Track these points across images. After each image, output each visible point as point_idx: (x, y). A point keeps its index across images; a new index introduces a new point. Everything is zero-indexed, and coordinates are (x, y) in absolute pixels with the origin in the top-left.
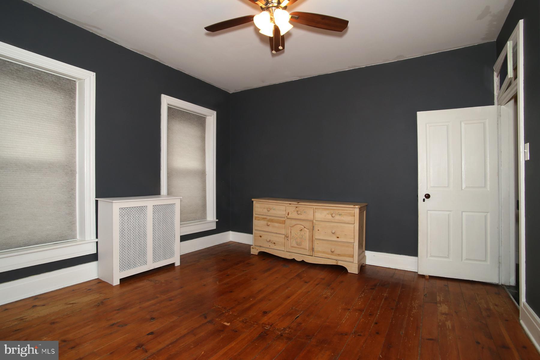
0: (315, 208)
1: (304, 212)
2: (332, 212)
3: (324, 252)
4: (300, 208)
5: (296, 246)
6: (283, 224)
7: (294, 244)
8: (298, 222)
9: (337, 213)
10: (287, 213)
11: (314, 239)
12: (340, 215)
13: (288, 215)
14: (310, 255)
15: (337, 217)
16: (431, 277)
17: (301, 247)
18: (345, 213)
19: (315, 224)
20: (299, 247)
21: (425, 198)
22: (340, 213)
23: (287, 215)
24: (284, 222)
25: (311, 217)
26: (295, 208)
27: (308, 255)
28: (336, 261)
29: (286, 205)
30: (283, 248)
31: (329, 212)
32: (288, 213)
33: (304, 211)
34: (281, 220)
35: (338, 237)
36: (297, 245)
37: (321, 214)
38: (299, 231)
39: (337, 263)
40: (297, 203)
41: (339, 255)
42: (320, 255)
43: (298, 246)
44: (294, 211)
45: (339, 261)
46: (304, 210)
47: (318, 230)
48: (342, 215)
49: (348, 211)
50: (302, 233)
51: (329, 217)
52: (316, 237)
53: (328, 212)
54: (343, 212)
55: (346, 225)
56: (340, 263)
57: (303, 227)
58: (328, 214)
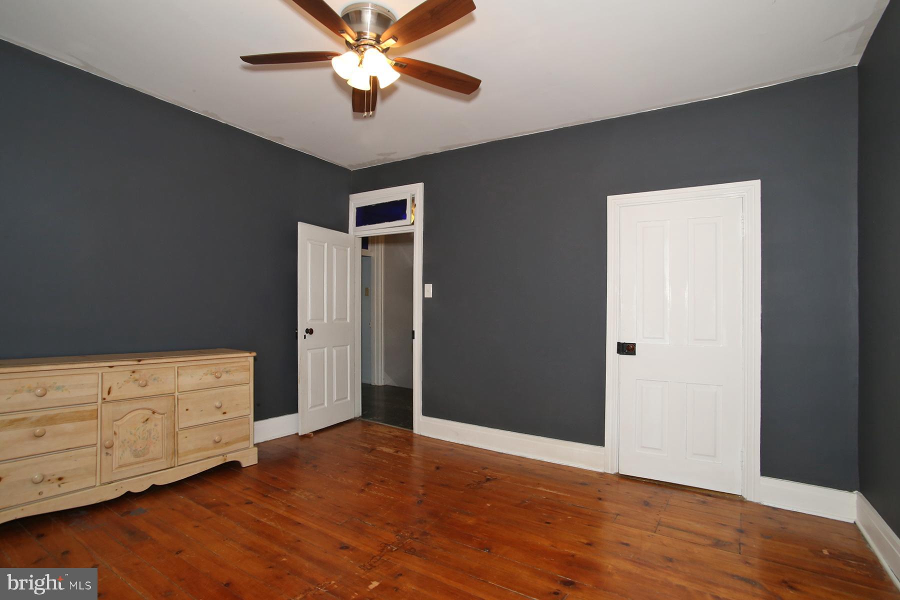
0: (178, 367)
1: (155, 379)
2: (213, 369)
3: (199, 450)
4: (144, 371)
5: (133, 460)
6: (91, 419)
7: (128, 457)
8: (136, 405)
9: (221, 370)
10: (107, 390)
11: (177, 430)
12: (227, 372)
13: (109, 393)
14: (170, 466)
15: (225, 377)
16: (316, 432)
17: (147, 457)
18: (236, 367)
19: (178, 399)
20: (142, 459)
21: (305, 334)
22: (227, 370)
23: (107, 393)
24: (94, 415)
25: (168, 387)
26: (129, 373)
27: (166, 467)
28: (223, 456)
29: (100, 371)
30: (91, 481)
31: (208, 371)
32: (110, 388)
33: (153, 377)
34: (87, 411)
35: (225, 413)
36: (137, 456)
37: (192, 377)
38: (143, 424)
39: (225, 459)
40: (136, 363)
41: (227, 444)
42: (192, 458)
43: (138, 460)
44: (127, 382)
45: (228, 455)
46: (152, 375)
47: (187, 410)
48: (230, 371)
49: (240, 364)
50: (150, 425)
51: (210, 379)
52: (182, 425)
53: (205, 370)
54: (233, 367)
55: (237, 388)
56: (230, 458)
57: (150, 412)
58: (206, 374)
